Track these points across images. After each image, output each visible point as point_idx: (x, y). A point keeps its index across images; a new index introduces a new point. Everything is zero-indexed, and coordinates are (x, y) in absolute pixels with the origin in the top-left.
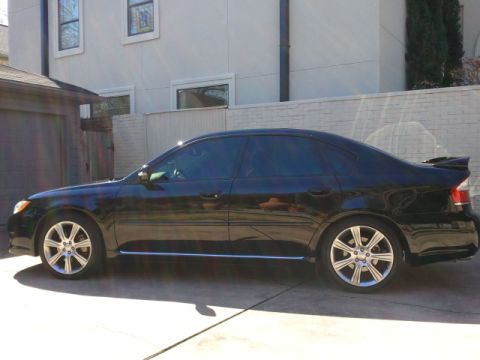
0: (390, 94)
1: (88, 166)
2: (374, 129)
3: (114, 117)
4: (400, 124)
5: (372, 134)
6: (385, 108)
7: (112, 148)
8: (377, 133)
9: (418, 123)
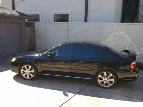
0: (117, 23)
1: (28, 37)
2: (111, 33)
3: (35, 22)
4: (119, 32)
5: (111, 35)
6: (115, 27)
7: (35, 32)
8: (112, 34)
9: (124, 33)
